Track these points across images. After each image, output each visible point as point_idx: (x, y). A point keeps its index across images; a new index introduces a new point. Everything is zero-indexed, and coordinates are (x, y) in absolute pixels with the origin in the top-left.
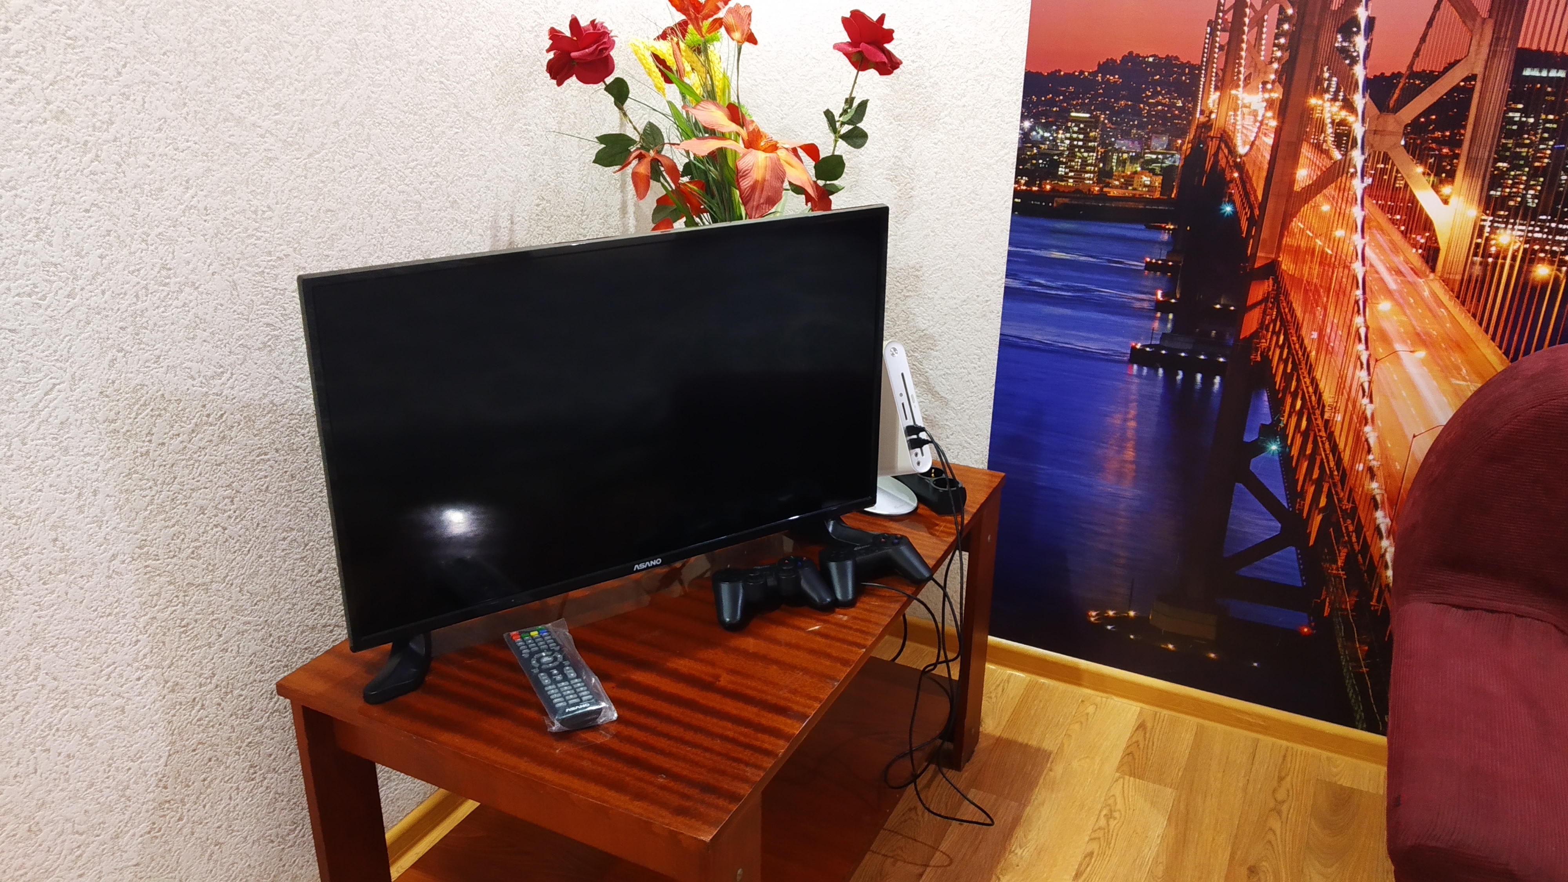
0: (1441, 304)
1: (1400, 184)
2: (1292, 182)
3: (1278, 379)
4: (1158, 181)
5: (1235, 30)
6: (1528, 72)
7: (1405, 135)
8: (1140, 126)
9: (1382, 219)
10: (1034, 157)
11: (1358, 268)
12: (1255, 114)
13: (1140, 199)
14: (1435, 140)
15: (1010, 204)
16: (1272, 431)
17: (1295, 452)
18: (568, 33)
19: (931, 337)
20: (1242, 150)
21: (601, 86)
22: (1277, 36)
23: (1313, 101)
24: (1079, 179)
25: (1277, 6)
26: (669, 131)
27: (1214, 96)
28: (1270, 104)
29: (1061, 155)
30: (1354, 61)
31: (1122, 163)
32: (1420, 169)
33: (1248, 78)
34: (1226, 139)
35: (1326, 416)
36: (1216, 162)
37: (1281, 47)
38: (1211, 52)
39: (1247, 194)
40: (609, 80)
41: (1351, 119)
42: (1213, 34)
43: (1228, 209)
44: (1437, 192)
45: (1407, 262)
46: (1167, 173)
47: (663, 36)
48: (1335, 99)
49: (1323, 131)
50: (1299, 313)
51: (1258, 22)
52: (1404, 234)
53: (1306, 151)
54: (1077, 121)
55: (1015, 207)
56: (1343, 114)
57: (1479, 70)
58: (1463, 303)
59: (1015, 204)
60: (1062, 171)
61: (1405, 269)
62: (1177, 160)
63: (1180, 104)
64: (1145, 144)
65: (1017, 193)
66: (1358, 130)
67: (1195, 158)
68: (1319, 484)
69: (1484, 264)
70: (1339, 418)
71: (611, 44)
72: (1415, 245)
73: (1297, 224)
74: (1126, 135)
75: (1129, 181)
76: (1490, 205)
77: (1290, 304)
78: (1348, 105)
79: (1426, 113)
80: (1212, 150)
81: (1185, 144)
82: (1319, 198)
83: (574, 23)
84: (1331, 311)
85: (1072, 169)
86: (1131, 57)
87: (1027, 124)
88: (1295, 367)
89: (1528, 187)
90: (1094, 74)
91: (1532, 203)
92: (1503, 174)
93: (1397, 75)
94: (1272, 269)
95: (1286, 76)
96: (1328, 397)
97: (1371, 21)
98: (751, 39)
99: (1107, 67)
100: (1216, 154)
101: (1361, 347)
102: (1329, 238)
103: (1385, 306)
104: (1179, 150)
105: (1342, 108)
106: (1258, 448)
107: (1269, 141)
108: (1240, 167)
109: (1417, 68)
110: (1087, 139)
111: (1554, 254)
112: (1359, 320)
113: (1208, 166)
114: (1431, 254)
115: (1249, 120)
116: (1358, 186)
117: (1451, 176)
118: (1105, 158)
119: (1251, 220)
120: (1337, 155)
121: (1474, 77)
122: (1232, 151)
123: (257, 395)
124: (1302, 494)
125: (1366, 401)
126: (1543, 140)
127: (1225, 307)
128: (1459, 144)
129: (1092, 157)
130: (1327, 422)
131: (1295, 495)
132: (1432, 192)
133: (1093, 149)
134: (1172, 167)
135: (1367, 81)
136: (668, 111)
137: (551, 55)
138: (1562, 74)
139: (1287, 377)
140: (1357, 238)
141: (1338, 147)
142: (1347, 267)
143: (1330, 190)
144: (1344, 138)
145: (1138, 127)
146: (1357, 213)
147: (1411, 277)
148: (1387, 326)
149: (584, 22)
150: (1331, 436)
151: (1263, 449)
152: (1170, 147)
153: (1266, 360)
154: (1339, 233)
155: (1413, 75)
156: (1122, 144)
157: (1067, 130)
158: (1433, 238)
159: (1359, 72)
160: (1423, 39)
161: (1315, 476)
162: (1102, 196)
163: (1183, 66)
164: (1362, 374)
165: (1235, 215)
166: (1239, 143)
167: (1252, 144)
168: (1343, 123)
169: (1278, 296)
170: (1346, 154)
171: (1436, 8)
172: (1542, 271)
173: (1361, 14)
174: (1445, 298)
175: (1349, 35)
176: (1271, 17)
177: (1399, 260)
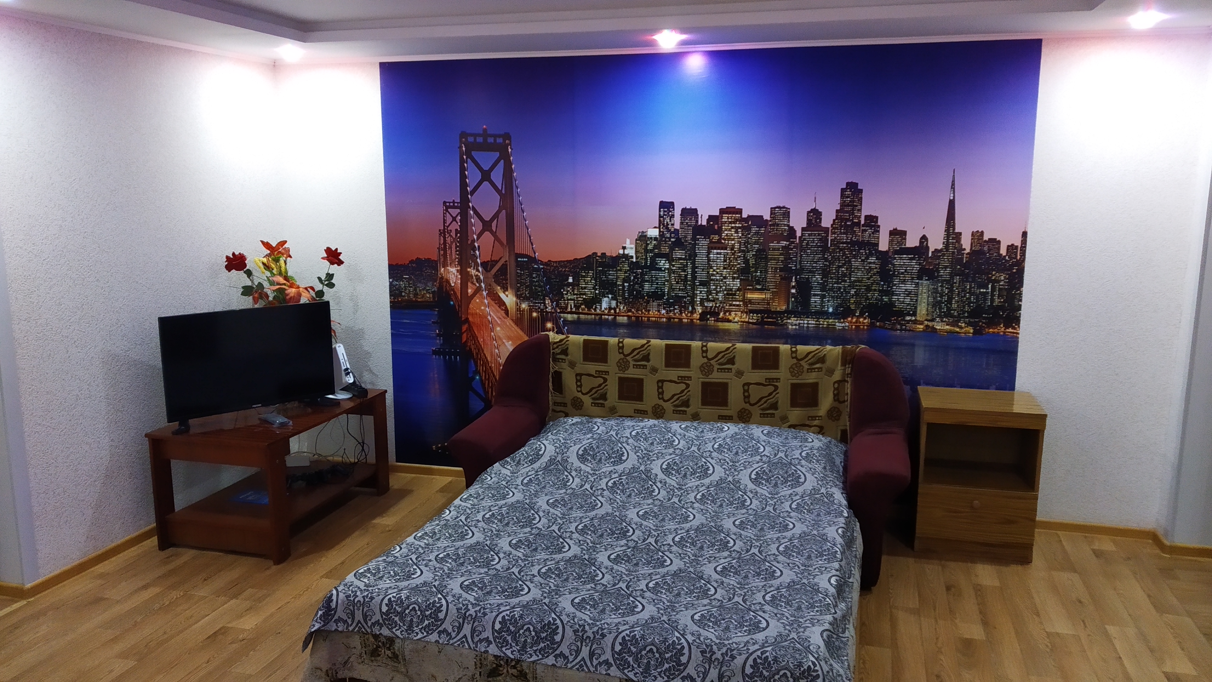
0: (512, 326)
1: (495, 292)
2: (468, 293)
3: (475, 355)
4: (431, 295)
5: (445, 250)
6: (519, 259)
7: (494, 278)
9: (492, 303)
10: (394, 290)
11: (489, 317)
12: (454, 274)
13: (427, 301)
14: (501, 279)
15: (389, 305)
16: (477, 372)
17: (483, 378)
18: (232, 257)
19: (369, 353)
20: (453, 285)
21: (242, 271)
22: (456, 252)
23: (469, 270)
24: (408, 296)
25: (454, 244)
26: (266, 284)
27: (443, 269)
28: (458, 271)
29: (402, 289)
30: (477, 258)
31: (420, 291)
32: (499, 288)
33: (450, 264)
34: (448, 281)
36: (446, 289)
37: (457, 255)
38: (440, 257)
39: (456, 298)
41: (479, 274)
42: (439, 251)
43: (452, 303)
44: (505, 293)
45: (501, 315)
46: (433, 292)
47: (264, 257)
48: (474, 269)
49: (473, 278)
50: (476, 333)
51: (451, 248)
52: (499, 307)
53: (469, 284)
54: (405, 278)
56: (477, 273)
57: (507, 259)
58: (517, 326)
59: (390, 306)
60: (403, 294)
61: (501, 317)
62: (436, 289)
63: (434, 272)
64: (426, 285)
65: (391, 302)
66: (482, 277)
67: (440, 287)
68: (492, 387)
69: (520, 314)
70: (493, 365)
71: (246, 259)
72: (502, 310)
73: (471, 306)
74: (420, 282)
75: (423, 296)
76: (518, 296)
77: (473, 330)
78: (478, 270)
79: (497, 272)
80: (445, 285)
81: (437, 284)
82: (475, 298)
83: (234, 254)
84: (485, 332)
85: (406, 293)
86: (418, 259)
87: (391, 280)
88: (479, 351)
89: (526, 291)
90: (408, 264)
91: (528, 295)
92: (519, 287)
93: (488, 261)
94: (467, 320)
95: (460, 263)
96: (489, 359)
97: (479, 246)
98: (290, 257)
99: (412, 262)
101: (495, 342)
102: (480, 309)
103: (498, 329)
104: (436, 286)
105: (476, 271)
106: (473, 378)
107: (459, 282)
108: (453, 290)
109: (493, 259)
110: (409, 284)
111: (536, 309)
112: (492, 334)
113: (444, 290)
114: (507, 312)
115: (453, 276)
116: (485, 293)
117: (507, 290)
118: (415, 290)
119: (459, 305)
120: (478, 285)
121: (506, 261)
122: (450, 285)
124: (488, 393)
125: (499, 359)
126: (527, 278)
127: (456, 333)
128: (507, 280)
129: (412, 289)
130: (490, 367)
131: (486, 393)
132: (503, 294)
133: (411, 287)
134: (434, 291)
135: (481, 263)
136: (266, 279)
137: (226, 263)
138: (527, 260)
139: (477, 354)
140: (487, 309)
141: (478, 283)
142: (486, 317)
143: (478, 295)
144: (478, 279)
145: (424, 279)
146: (486, 301)
147: (503, 319)
148: (500, 335)
149: (237, 253)
150: (492, 371)
152: (433, 285)
153: (470, 349)
154: (483, 308)
155: (492, 261)
156: (419, 285)
157: (403, 281)
158: (506, 307)
159: (478, 260)
160: (492, 251)
161: (490, 385)
162: (416, 301)
163: (432, 261)
164: (497, 350)
165: (454, 305)
166: (451, 283)
167: (455, 283)
168: (477, 275)
169: (470, 329)
170: (480, 284)
171: (494, 243)
172: (535, 314)
173: (476, 245)
174: (513, 325)
175: (474, 251)
176: (454, 246)
177: (499, 315)
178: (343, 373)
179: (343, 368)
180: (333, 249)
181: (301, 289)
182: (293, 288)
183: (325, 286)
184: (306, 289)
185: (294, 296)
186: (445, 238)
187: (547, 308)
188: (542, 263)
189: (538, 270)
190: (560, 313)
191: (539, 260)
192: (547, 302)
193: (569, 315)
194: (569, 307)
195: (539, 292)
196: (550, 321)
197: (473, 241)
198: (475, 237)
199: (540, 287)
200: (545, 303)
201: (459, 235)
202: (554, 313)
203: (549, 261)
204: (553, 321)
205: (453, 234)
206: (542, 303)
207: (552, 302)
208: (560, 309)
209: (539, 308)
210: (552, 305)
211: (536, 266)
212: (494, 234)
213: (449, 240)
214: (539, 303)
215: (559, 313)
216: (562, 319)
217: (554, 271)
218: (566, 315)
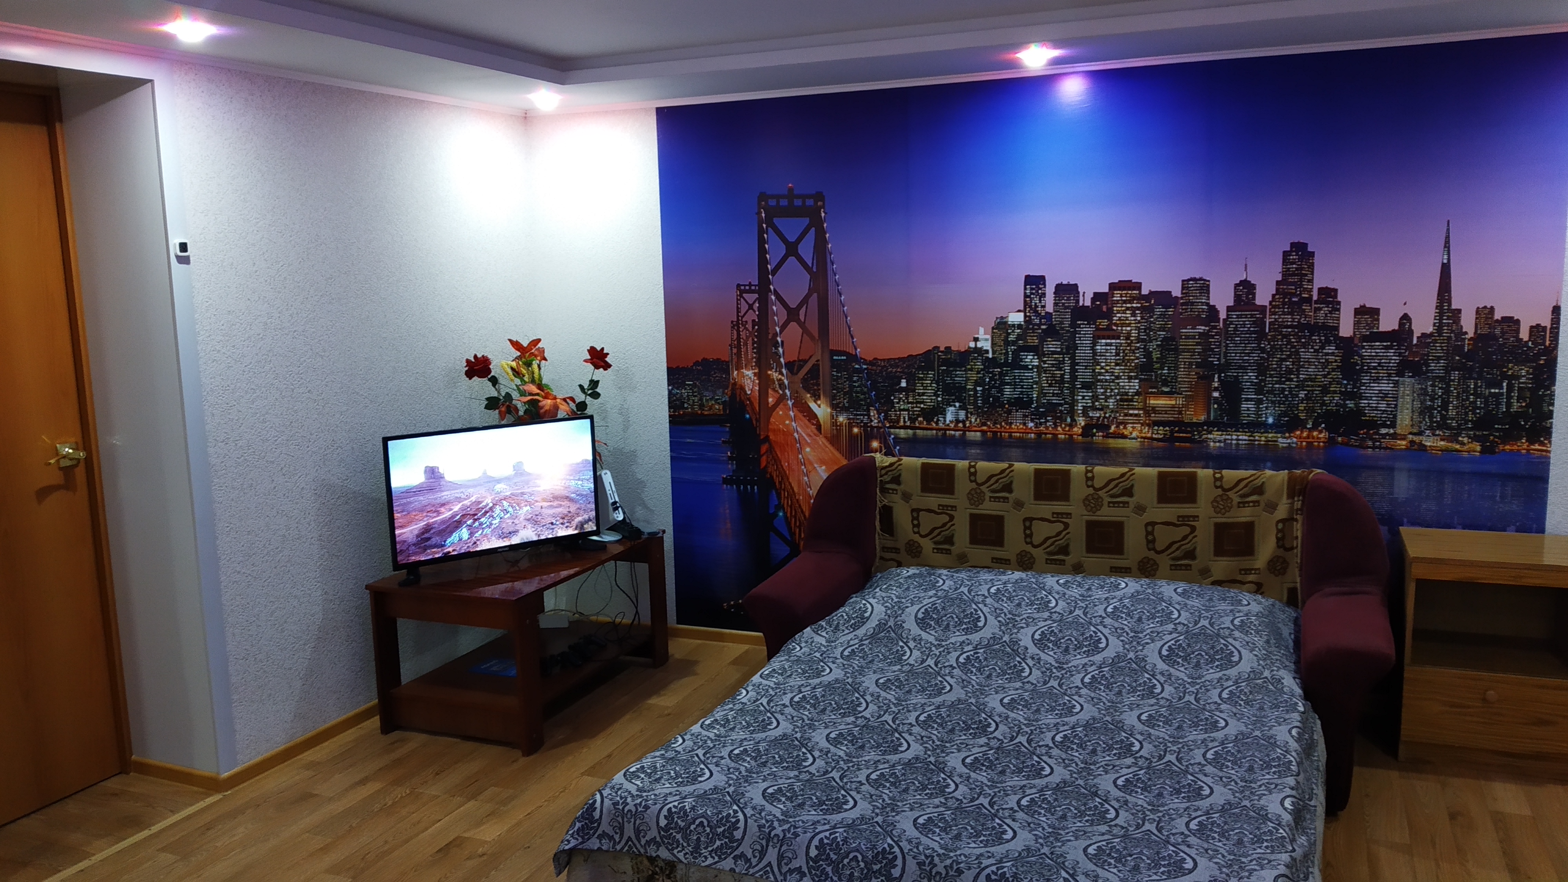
0: (827, 447)
1: (803, 401)
2: (768, 403)
3: (777, 484)
4: (721, 407)
5: (739, 347)
6: (835, 358)
7: (802, 383)
8: (712, 386)
9: (800, 415)
10: (675, 400)
11: (795, 434)
12: (750, 378)
13: (716, 415)
14: (812, 384)
15: (668, 421)
16: (780, 507)
17: (789, 515)
18: (473, 360)
19: (643, 482)
20: (749, 392)
21: (486, 379)
22: (753, 349)
23: (769, 372)
24: (693, 409)
25: (751, 338)
26: (515, 395)
27: (736, 373)
28: (755, 374)
29: (684, 399)
30: (780, 357)
31: (707, 400)
32: (809, 395)
33: (746, 365)
34: (742, 388)
35: (797, 497)
36: (740, 398)
37: (755, 353)
38: (732, 356)
39: (753, 409)
40: (489, 377)
41: (783, 378)
42: (732, 350)
43: (748, 416)
44: (816, 403)
45: (812, 431)
46: (724, 403)
47: (513, 361)
48: (776, 371)
49: (774, 383)
50: (779, 455)
51: (746, 344)
52: (809, 420)
53: (770, 391)
54: (689, 385)
55: (670, 422)
56: (780, 376)
57: (820, 358)
58: (833, 446)
59: (670, 421)
60: (686, 405)
61: (812, 435)
62: (726, 398)
63: (724, 376)
64: (714, 392)
65: (670, 416)
66: (786, 382)
67: (733, 396)
68: (799, 527)
69: (837, 429)
70: (801, 498)
71: (490, 364)
72: (813, 424)
73: (772, 420)
74: (707, 390)
75: (711, 408)
76: (834, 407)
77: (776, 452)
78: (781, 373)
79: (806, 374)
80: (738, 394)
81: (728, 391)
82: (778, 409)
83: (475, 357)
84: (790, 453)
85: (689, 405)
86: (705, 360)
87: (670, 388)
88: (782, 479)
89: (844, 399)
90: (692, 366)
91: (847, 405)
92: (835, 395)
93: (795, 361)
94: (767, 438)
95: (759, 364)
96: (796, 489)
97: (782, 342)
98: (545, 359)
99: (697, 363)
100: (740, 395)
101: (803, 467)
102: (784, 424)
103: (808, 449)
104: (727, 394)
105: (779, 374)
106: (775, 515)
107: (757, 388)
108: (749, 399)
109: (800, 358)
110: (693, 392)
111: (858, 423)
112: (800, 456)
113: (738, 399)
114: (819, 427)
115: (749, 381)
116: (790, 403)
117: (819, 397)
118: (701, 399)
119: (756, 419)
120: (781, 392)
121: (818, 361)
122: (746, 393)
124: (795, 534)
125: (809, 489)
126: (845, 382)
127: (753, 456)
128: (819, 385)
129: (696, 399)
130: (797, 500)
131: (793, 534)
132: (814, 404)
133: (695, 396)
134: (725, 401)
135: (785, 364)
136: (515, 388)
137: (467, 369)
138: (845, 358)
139: (780, 483)
140: (793, 423)
141: (781, 389)
142: (792, 435)
143: (781, 406)
144: (782, 385)
146: (792, 413)
147: (815, 437)
148: (810, 458)
149: (479, 356)
150: (800, 506)
151: (777, 515)
152: (723, 393)
153: (772, 477)
154: (787, 422)
155: (800, 361)
156: (706, 393)
157: (685, 389)
158: (818, 421)
159: (782, 360)
160: (800, 348)
161: (798, 524)
162: (702, 414)
163: (723, 361)
164: (806, 478)
165: (750, 418)
166: (747, 389)
167: (752, 390)
168: (780, 380)
169: (771, 450)
170: (784, 391)
171: (802, 336)
172: (856, 430)
173: (779, 339)
174: (827, 444)
175: (776, 348)
176: (750, 342)
177: (809, 431)
178: (611, 508)
179: (611, 501)
180: (599, 349)
181: (558, 400)
182: (548, 399)
183: (588, 397)
184: (564, 400)
185: (550, 410)
186: (738, 332)
187: (872, 421)
188: (865, 362)
189: (860, 371)
190: (889, 427)
191: (861, 358)
192: (872, 414)
193: (902, 430)
194: (902, 420)
195: (861, 400)
196: (876, 438)
197: (776, 335)
198: (778, 329)
199: (864, 394)
200: (869, 415)
201: (756, 327)
202: (881, 428)
203: (875, 359)
204: (880, 438)
205: (749, 326)
206: (866, 415)
207: (879, 414)
208: (890, 423)
209: (862, 421)
210: (879, 417)
211: (857, 366)
212: (802, 325)
213: (743, 334)
214: (861, 415)
215: (888, 428)
216: (892, 436)
217: (881, 372)
218: (897, 430)
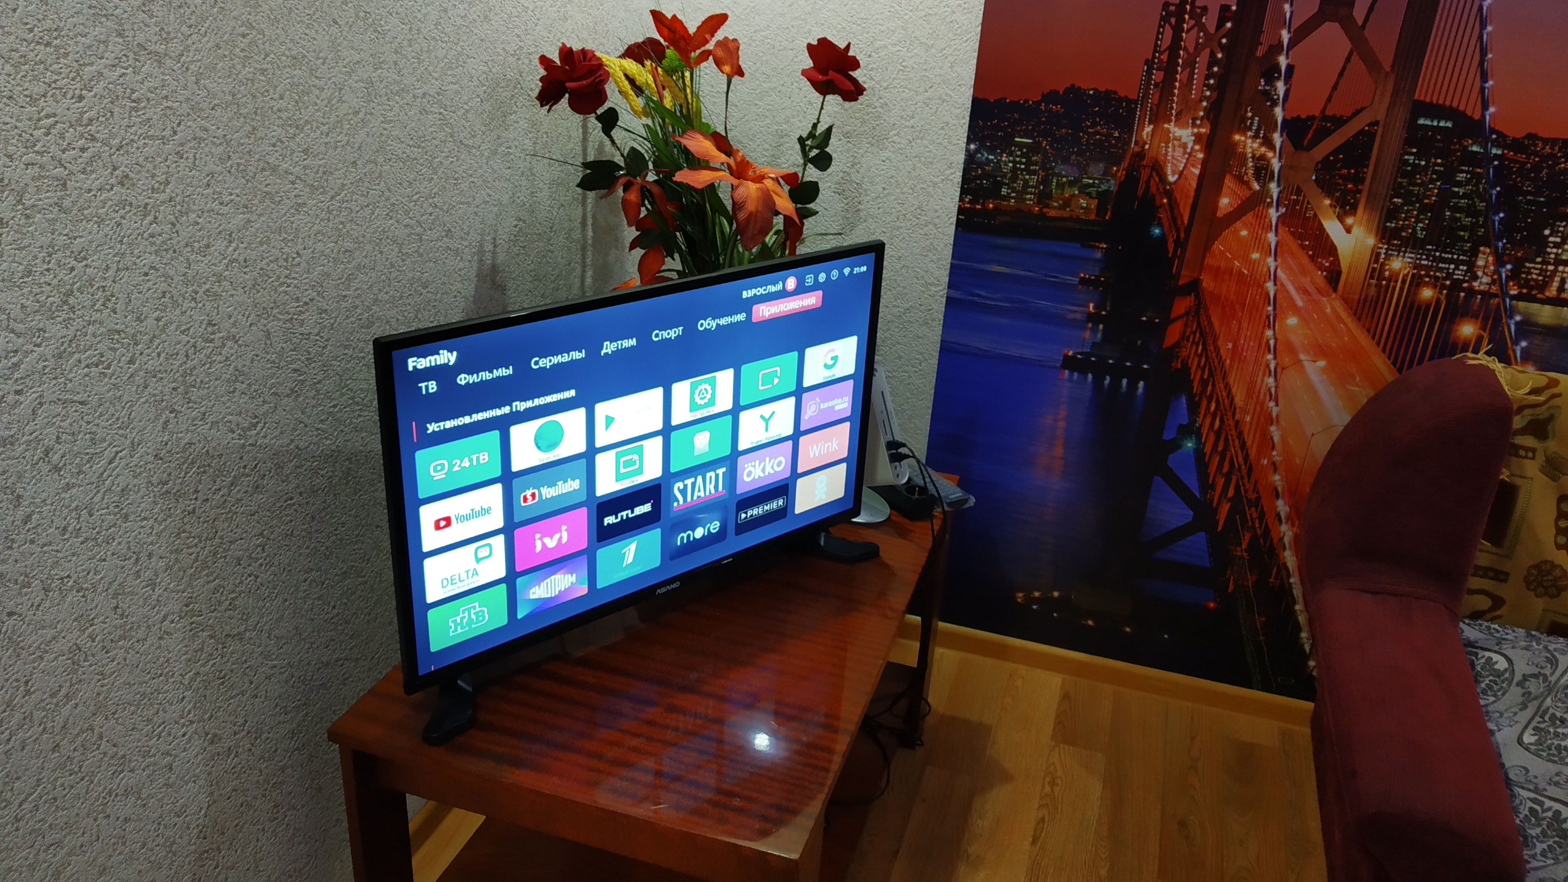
0: (1340, 319)
1: (1310, 214)
2: (1216, 208)
3: (1196, 384)
4: (1094, 204)
5: (1170, 69)
6: (1421, 121)
7: (1317, 171)
8: (1079, 153)
9: (1292, 244)
10: (979, 177)
11: (1270, 286)
12: (1184, 146)
13: (1078, 220)
14: (1341, 176)
15: (954, 220)
16: (1187, 430)
17: (1208, 449)
18: (558, 60)
20: (1172, 179)
22: (1207, 78)
23: (1237, 137)
24: (1020, 198)
25: (1208, 50)
27: (1148, 129)
28: (1198, 138)
29: (1004, 176)
30: (1275, 103)
31: (1060, 186)
32: (1327, 202)
33: (1179, 114)
34: (1158, 168)
35: (1237, 417)
36: (1148, 187)
37: (1209, 87)
38: (1147, 88)
39: (1174, 219)
40: (600, 111)
41: (1270, 154)
42: (1149, 72)
43: (1157, 231)
44: (1342, 222)
45: (1313, 282)
46: (1103, 197)
48: (1256, 137)
49: (1244, 164)
50: (1216, 325)
51: (1190, 64)
52: (1312, 258)
53: (1229, 182)
54: (1021, 146)
55: (959, 223)
56: (1263, 149)
57: (1381, 117)
58: (1359, 320)
59: (958, 220)
60: (1004, 191)
61: (1311, 288)
62: (1112, 185)
63: (1116, 134)
64: (1083, 170)
65: (961, 211)
66: (1276, 165)
67: (1130, 182)
68: (1228, 477)
69: (1379, 286)
72: (1321, 268)
73: (1218, 246)
74: (1066, 161)
75: (1067, 203)
76: (1386, 235)
77: (1209, 317)
78: (1268, 143)
79: (1334, 153)
80: (1144, 178)
81: (1120, 171)
82: (1239, 224)
83: (563, 50)
84: (1245, 324)
85: (1014, 190)
86: (1074, 91)
87: (972, 147)
88: (1211, 374)
89: (1418, 221)
90: (1039, 103)
91: (1420, 235)
92: (1398, 209)
93: (1312, 118)
94: (1194, 286)
95: (1214, 114)
96: (1239, 400)
97: (1290, 68)
98: (741, 73)
99: (1050, 97)
100: (1148, 182)
101: (1270, 357)
102: (1246, 260)
103: (1292, 321)
104: (1114, 176)
105: (1262, 144)
106: (1175, 445)
107: (1197, 171)
108: (1169, 194)
109: (1329, 112)
110: (1029, 163)
111: (1437, 279)
112: (1269, 333)
113: (1140, 192)
114: (1334, 276)
115: (1179, 152)
116: (1273, 214)
117: (1353, 211)
118: (1045, 181)
119: (1177, 242)
120: (1256, 186)
121: (1377, 123)
122: (1163, 178)
123: (286, 441)
124: (1213, 487)
125: (1272, 404)
126: (1432, 181)
127: (1151, 319)
128: (1362, 181)
129: (1033, 180)
130: (1237, 422)
131: (1206, 486)
132: (1337, 223)
133: (1034, 173)
134: (1107, 192)
135: (1284, 120)
136: (647, 135)
138: (1449, 124)
139: (1204, 383)
140: (1270, 261)
141: (1258, 179)
142: (1261, 286)
143: (1249, 217)
144: (1262, 171)
145: (1078, 154)
146: (1272, 238)
147: (1316, 296)
148: (1293, 338)
149: (576, 49)
150: (1240, 435)
151: (1179, 447)
152: (1105, 174)
153: (1186, 367)
154: (1255, 256)
155: (1325, 118)
156: (1062, 169)
157: (1011, 154)
158: (1337, 262)
159: (1279, 112)
160: (1335, 87)
161: (1225, 470)
162: (1042, 215)
163: (1121, 99)
164: (1271, 381)
165: (1163, 237)
166: (1169, 172)
167: (1181, 174)
168: (1263, 157)
169: (1198, 311)
170: (1264, 186)
171: (1348, 59)
172: (1427, 293)
173: (1283, 61)
174: (1344, 315)
175: (1271, 80)
176: (1202, 60)
177: (1306, 282)
180: (836, 46)
181: (768, 183)
182: (747, 179)
183: (813, 168)
184: (777, 180)
186: (1177, 30)
187: (1475, 278)
188: (1502, 140)
189: (1482, 160)
190: (1519, 297)
191: (1493, 130)
192: (1481, 263)
194: (1556, 284)
195: (1464, 228)
196: (1474, 316)
197: (1277, 48)
198: (1285, 36)
199: (1471, 211)
200: (1471, 266)
201: (1229, 25)
202: (1495, 295)
203: (1532, 137)
204: (1485, 319)
205: (1210, 21)
206: (1463, 263)
207: (1500, 262)
208: (1520, 287)
209: (1449, 276)
210: (1497, 272)
211: (1475, 148)
212: (1354, 32)
213: (1189, 39)
214: (1451, 261)
215: (1513, 298)
216: (1518, 318)
217: (1537, 168)
